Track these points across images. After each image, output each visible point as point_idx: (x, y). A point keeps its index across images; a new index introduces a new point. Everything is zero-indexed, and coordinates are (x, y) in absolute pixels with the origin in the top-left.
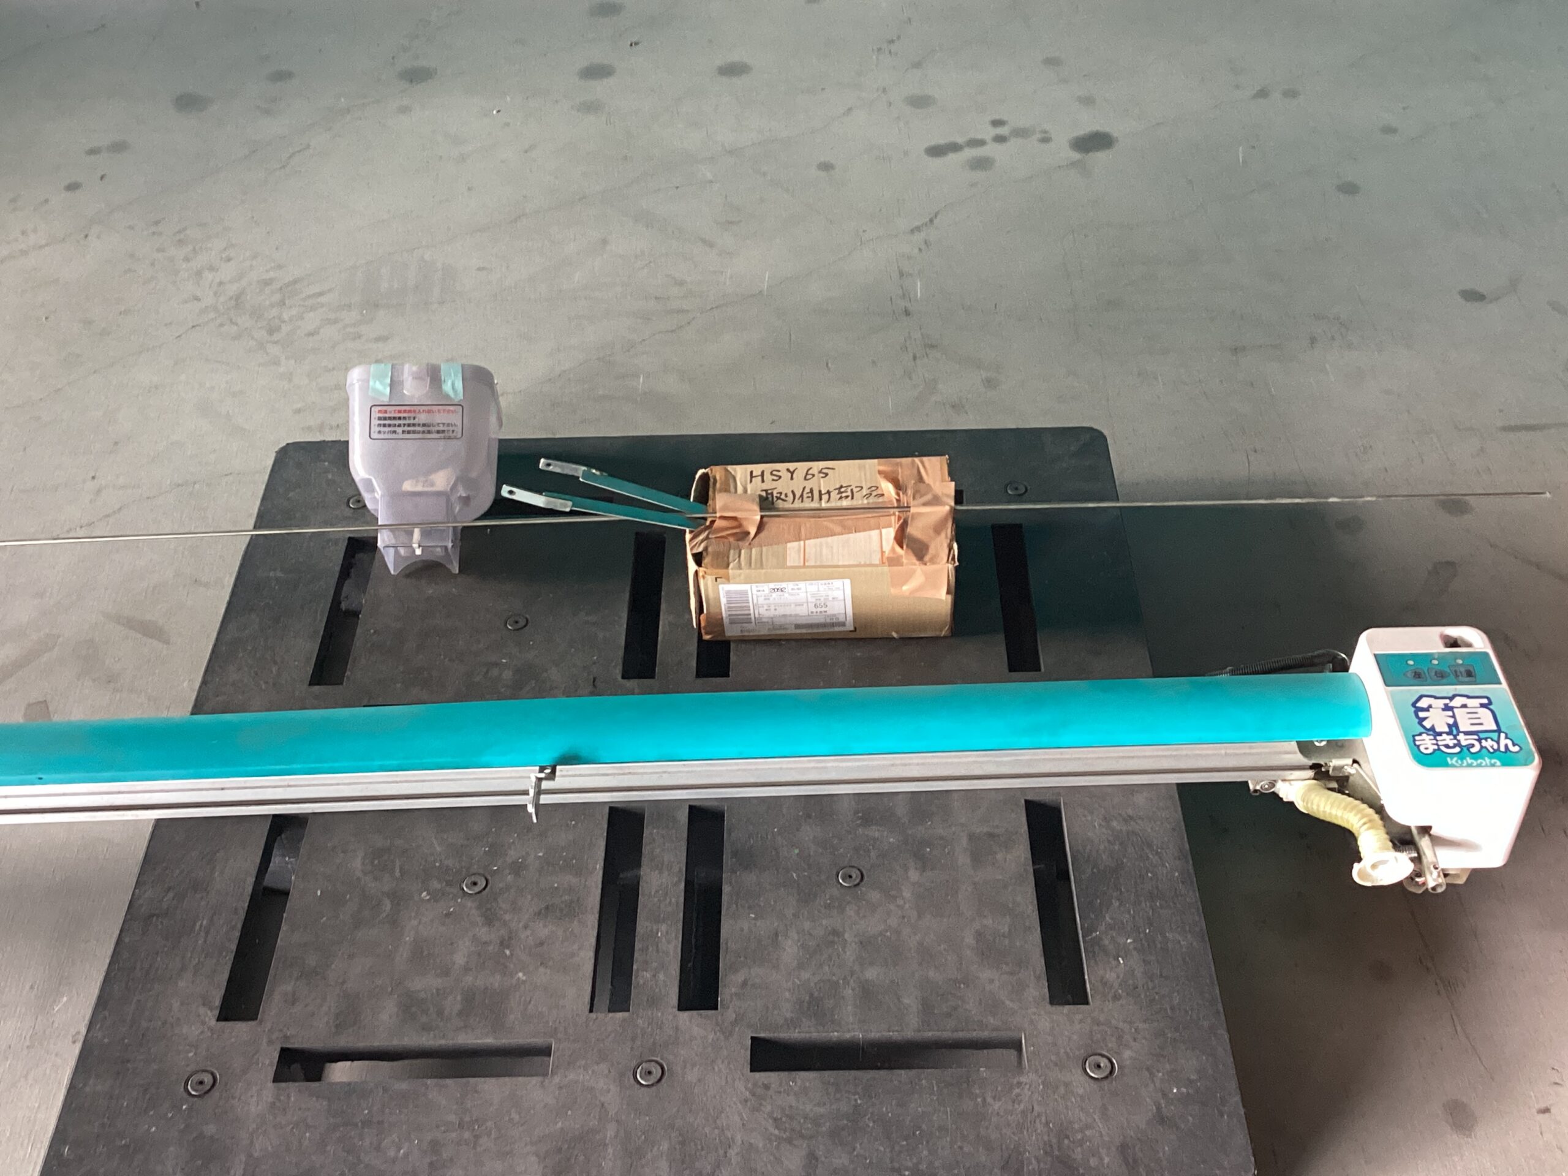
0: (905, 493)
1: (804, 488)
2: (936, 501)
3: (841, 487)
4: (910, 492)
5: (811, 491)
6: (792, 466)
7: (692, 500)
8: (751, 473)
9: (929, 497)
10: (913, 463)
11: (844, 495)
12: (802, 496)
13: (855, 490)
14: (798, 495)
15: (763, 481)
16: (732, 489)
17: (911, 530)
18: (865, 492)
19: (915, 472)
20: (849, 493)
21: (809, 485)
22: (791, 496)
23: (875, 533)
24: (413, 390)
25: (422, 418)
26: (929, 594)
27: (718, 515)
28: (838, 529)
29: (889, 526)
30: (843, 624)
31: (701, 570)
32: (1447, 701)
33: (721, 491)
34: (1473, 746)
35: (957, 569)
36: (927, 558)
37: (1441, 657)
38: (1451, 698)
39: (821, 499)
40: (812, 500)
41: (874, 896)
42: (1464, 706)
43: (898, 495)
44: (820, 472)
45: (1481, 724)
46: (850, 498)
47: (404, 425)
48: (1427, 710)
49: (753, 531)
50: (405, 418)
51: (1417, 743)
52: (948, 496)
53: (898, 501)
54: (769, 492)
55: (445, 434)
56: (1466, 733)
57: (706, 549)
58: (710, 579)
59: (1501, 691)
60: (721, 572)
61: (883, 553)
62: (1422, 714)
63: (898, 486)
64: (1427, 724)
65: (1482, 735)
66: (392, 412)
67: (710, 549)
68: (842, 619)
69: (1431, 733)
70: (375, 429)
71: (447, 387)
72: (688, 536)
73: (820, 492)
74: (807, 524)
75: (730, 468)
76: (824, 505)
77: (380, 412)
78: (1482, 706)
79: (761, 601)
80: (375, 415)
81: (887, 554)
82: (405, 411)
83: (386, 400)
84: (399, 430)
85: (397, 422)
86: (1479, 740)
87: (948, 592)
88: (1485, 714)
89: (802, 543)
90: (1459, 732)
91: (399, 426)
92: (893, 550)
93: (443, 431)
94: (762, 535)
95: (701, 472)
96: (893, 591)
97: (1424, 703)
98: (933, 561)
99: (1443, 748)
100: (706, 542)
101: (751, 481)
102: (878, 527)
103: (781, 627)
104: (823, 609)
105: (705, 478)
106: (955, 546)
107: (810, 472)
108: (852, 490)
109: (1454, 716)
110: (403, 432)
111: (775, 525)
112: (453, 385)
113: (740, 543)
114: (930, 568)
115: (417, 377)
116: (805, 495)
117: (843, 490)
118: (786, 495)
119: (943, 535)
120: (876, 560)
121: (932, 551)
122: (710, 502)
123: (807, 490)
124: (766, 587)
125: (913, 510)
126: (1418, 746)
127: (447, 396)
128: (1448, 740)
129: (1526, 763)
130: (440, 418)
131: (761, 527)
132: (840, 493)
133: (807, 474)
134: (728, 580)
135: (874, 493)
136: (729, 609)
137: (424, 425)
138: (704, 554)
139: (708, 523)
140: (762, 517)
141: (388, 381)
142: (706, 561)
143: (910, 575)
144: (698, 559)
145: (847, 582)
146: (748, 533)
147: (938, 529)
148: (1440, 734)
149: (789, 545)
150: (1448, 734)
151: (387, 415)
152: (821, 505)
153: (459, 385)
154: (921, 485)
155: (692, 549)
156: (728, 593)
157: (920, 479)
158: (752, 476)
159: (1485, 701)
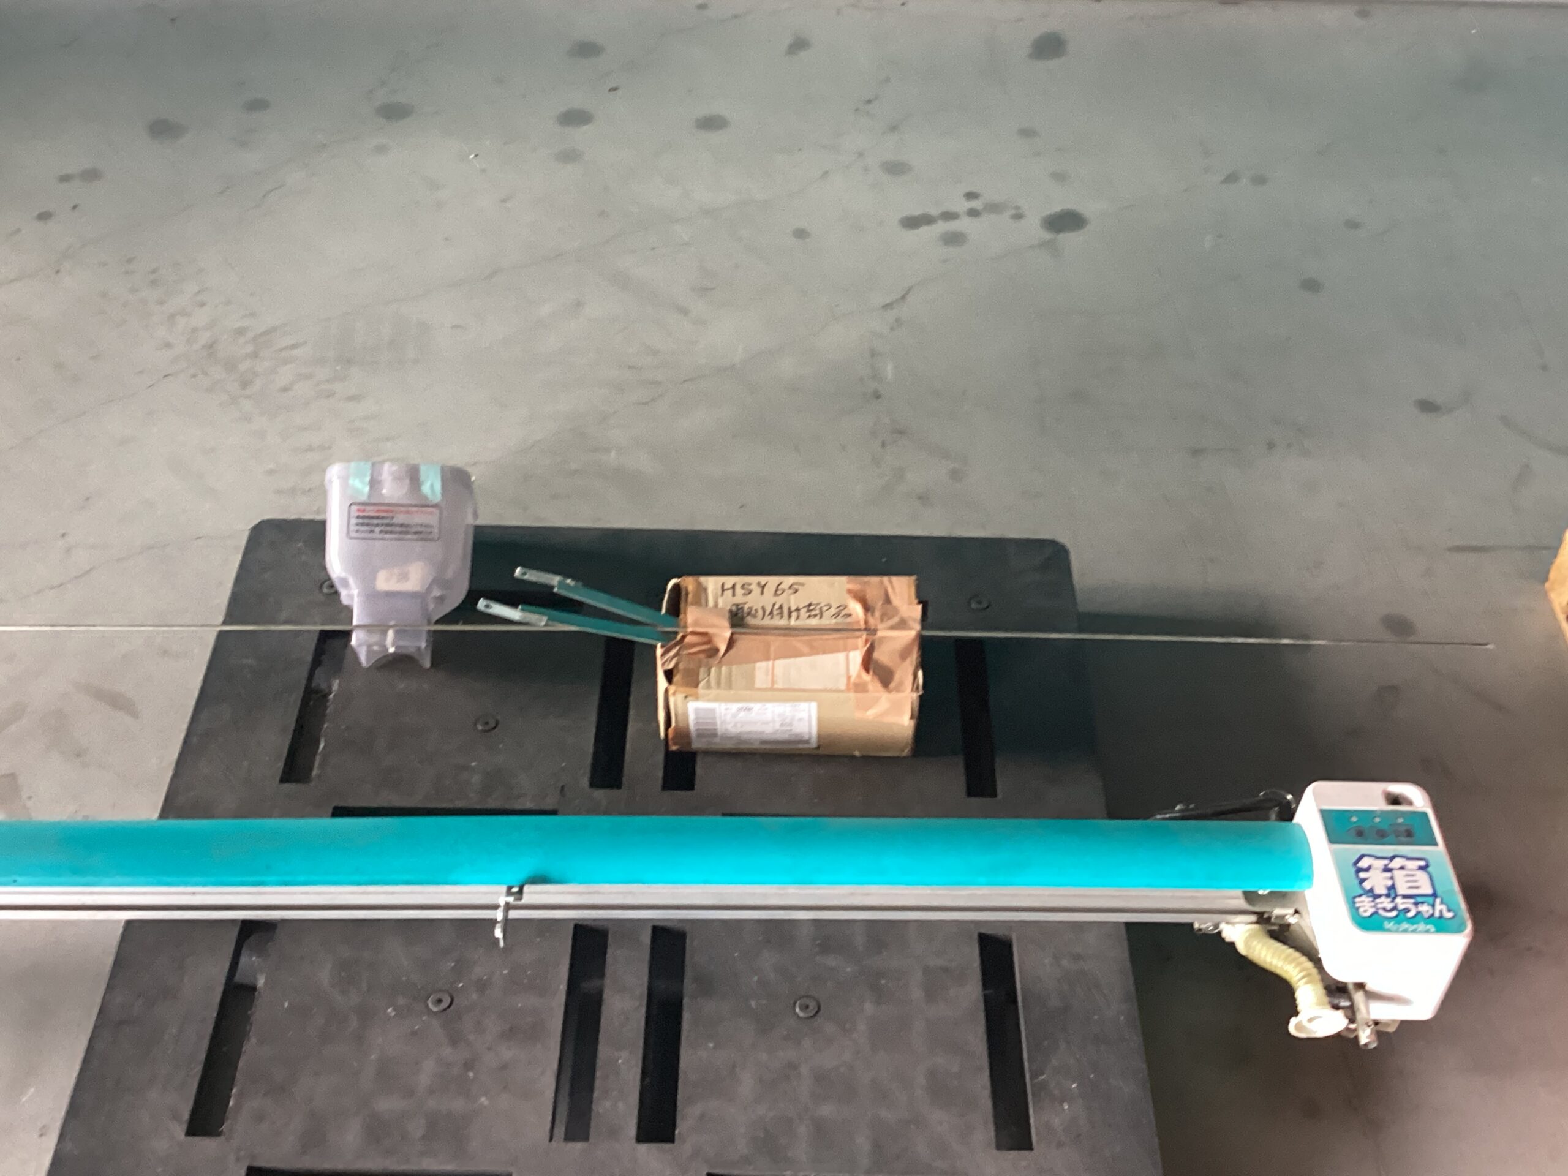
0: (873, 615)
1: (774, 605)
2: (902, 624)
3: (810, 605)
4: (877, 614)
5: (781, 607)
6: (763, 579)
7: (664, 611)
8: (723, 585)
9: (896, 620)
10: (882, 582)
11: (813, 613)
12: (771, 613)
13: (825, 608)
14: (768, 612)
15: (734, 595)
16: (703, 601)
17: (876, 655)
18: (833, 611)
19: (883, 592)
20: (817, 612)
21: (779, 600)
22: (760, 612)
23: (841, 656)
24: (391, 490)
25: (400, 519)
26: (891, 719)
27: (690, 630)
28: (806, 649)
29: (856, 648)
30: (807, 742)
31: (672, 689)
32: (1386, 862)
33: (692, 604)
34: (1408, 910)
35: (921, 697)
36: (892, 685)
37: (1383, 814)
38: (1392, 858)
39: (790, 616)
40: (782, 617)
41: (830, 1028)
42: (1402, 868)
43: (866, 615)
44: (790, 587)
45: (1417, 888)
46: (819, 616)
47: (382, 525)
48: (1367, 869)
49: (723, 648)
50: (383, 518)
51: (1357, 905)
52: (914, 620)
53: (866, 622)
54: (740, 607)
55: (422, 534)
56: (1405, 897)
57: (677, 665)
58: (680, 697)
59: (1438, 852)
60: (692, 691)
61: (849, 678)
62: (1362, 875)
63: (867, 608)
64: (1367, 885)
65: (1420, 899)
66: (371, 511)
67: (681, 666)
68: (806, 737)
69: (1370, 894)
70: (353, 528)
71: (426, 489)
72: (659, 651)
73: (789, 609)
74: (776, 642)
75: (703, 579)
76: (793, 622)
77: (359, 510)
78: (1421, 868)
79: (728, 718)
80: (354, 513)
81: (853, 679)
82: (383, 511)
83: (364, 498)
84: (377, 529)
85: (375, 521)
86: (1416, 904)
87: (912, 718)
88: (1422, 876)
89: (770, 662)
90: (1396, 896)
91: (377, 525)
92: (859, 676)
93: (421, 533)
94: (731, 652)
95: (673, 582)
96: (858, 715)
97: (1363, 863)
98: (898, 689)
99: (1381, 912)
100: (676, 658)
101: (722, 594)
102: (845, 649)
103: (745, 742)
104: (789, 728)
105: (677, 587)
106: (920, 674)
107: (780, 587)
108: (821, 609)
109: (1392, 878)
110: (381, 532)
111: (746, 642)
112: (432, 486)
113: (711, 660)
114: (894, 696)
115: (397, 478)
116: (775, 612)
117: (812, 607)
118: (756, 610)
119: (908, 661)
120: (843, 687)
121: (897, 677)
122: (682, 616)
123: (777, 606)
124: (734, 707)
125: (880, 634)
126: (1358, 909)
127: (426, 497)
128: (1385, 902)
129: (1459, 930)
130: (418, 518)
131: (731, 644)
132: (809, 611)
133: (777, 590)
134: (697, 698)
135: (843, 613)
136: (697, 723)
137: (402, 525)
138: (675, 672)
139: (679, 637)
140: (732, 634)
141: (368, 479)
142: (677, 678)
143: (876, 701)
144: (669, 675)
145: (814, 706)
146: (717, 650)
147: (904, 655)
148: (1379, 896)
149: (759, 665)
150: (1388, 896)
151: (366, 514)
152: (790, 622)
153: (438, 486)
154: (888, 606)
155: (663, 664)
156: (697, 710)
157: (888, 600)
158: (723, 590)
159: (1422, 863)
